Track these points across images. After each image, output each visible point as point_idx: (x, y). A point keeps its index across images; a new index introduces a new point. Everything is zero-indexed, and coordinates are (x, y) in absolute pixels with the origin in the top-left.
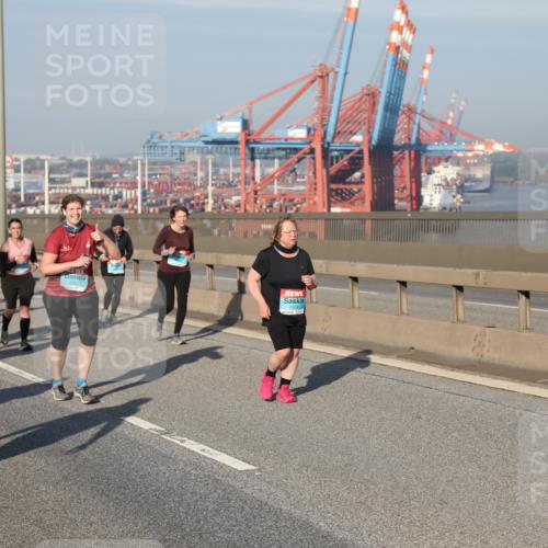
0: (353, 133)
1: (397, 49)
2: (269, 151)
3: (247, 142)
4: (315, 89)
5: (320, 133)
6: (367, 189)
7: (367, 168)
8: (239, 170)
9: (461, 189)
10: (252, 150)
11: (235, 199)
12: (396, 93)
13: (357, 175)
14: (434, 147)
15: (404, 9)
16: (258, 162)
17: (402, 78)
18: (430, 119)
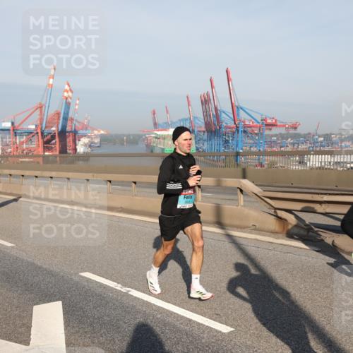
0: (52, 127)
1: (67, 98)
2: (21, 133)
3: (14, 130)
4: (38, 112)
5: (40, 127)
6: (57, 146)
7: (57, 139)
8: (10, 140)
9: (90, 146)
10: (15, 133)
11: (9, 150)
12: (67, 113)
13: (54, 141)
14: (80, 132)
15: (68, 84)
16: (18, 137)
17: (69, 108)
18: (79, 122)
